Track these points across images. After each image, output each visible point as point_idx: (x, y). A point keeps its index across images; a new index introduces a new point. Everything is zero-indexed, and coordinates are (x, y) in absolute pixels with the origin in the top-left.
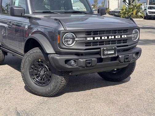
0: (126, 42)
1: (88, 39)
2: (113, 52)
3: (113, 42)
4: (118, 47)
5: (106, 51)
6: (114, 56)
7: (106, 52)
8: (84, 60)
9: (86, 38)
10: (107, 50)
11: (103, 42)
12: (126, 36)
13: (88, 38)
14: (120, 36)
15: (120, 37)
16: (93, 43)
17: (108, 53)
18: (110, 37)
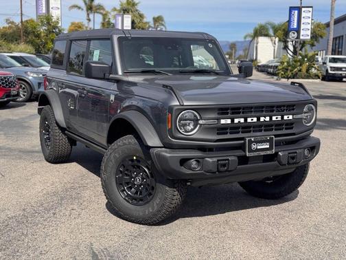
0: (292, 128)
1: (223, 121)
2: (268, 146)
3: (268, 127)
4: (276, 136)
6: (269, 152)
7: (254, 146)
8: (215, 159)
9: (219, 119)
10: (257, 142)
11: (250, 127)
13: (221, 120)
14: (280, 117)
15: (280, 119)
16: (231, 128)
17: (258, 147)
18: (262, 119)
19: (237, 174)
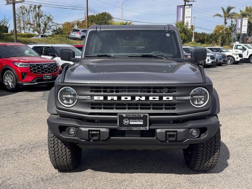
2: (142, 123)
3: (144, 106)
5: (127, 120)
6: (142, 128)
7: (126, 122)
10: (130, 118)
12: (171, 98)
13: (95, 97)
14: (158, 97)
15: (158, 99)
16: (105, 104)
17: (131, 123)
18: (137, 98)
19: (111, 144)
